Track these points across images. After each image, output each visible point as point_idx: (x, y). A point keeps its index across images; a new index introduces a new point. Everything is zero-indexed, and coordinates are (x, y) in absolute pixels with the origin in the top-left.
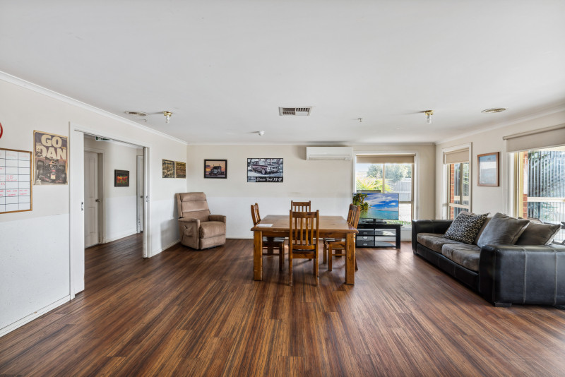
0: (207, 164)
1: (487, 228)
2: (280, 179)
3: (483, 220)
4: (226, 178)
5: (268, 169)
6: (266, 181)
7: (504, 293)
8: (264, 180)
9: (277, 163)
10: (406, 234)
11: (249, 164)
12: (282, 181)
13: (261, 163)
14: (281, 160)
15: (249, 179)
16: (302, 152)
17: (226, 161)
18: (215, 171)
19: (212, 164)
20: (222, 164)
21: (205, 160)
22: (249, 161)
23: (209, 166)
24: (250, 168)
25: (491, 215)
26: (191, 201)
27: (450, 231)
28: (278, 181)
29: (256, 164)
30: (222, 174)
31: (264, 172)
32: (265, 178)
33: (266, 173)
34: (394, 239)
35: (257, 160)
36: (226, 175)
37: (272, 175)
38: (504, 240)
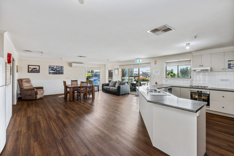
0: (29, 67)
1: (117, 83)
2: (62, 73)
3: (116, 82)
4: (39, 72)
5: (58, 70)
6: (57, 74)
7: (121, 93)
8: (56, 73)
9: (61, 68)
10: (100, 88)
11: (49, 68)
12: (63, 74)
13: (55, 67)
14: (63, 67)
15: (50, 73)
16: (70, 65)
17: (39, 66)
18: (34, 70)
19: (32, 67)
20: (38, 67)
21: (29, 65)
22: (50, 67)
23: (30, 68)
24: (50, 69)
25: (117, 81)
26: (26, 82)
27: (110, 85)
28: (61, 74)
29: (53, 68)
30: (37, 71)
31: (56, 71)
32: (57, 73)
33: (57, 71)
34: (97, 89)
35: (53, 66)
36: (39, 71)
37: (59, 72)
38: (120, 85)
